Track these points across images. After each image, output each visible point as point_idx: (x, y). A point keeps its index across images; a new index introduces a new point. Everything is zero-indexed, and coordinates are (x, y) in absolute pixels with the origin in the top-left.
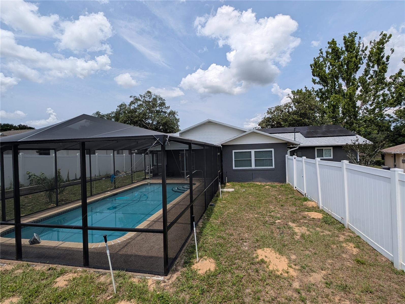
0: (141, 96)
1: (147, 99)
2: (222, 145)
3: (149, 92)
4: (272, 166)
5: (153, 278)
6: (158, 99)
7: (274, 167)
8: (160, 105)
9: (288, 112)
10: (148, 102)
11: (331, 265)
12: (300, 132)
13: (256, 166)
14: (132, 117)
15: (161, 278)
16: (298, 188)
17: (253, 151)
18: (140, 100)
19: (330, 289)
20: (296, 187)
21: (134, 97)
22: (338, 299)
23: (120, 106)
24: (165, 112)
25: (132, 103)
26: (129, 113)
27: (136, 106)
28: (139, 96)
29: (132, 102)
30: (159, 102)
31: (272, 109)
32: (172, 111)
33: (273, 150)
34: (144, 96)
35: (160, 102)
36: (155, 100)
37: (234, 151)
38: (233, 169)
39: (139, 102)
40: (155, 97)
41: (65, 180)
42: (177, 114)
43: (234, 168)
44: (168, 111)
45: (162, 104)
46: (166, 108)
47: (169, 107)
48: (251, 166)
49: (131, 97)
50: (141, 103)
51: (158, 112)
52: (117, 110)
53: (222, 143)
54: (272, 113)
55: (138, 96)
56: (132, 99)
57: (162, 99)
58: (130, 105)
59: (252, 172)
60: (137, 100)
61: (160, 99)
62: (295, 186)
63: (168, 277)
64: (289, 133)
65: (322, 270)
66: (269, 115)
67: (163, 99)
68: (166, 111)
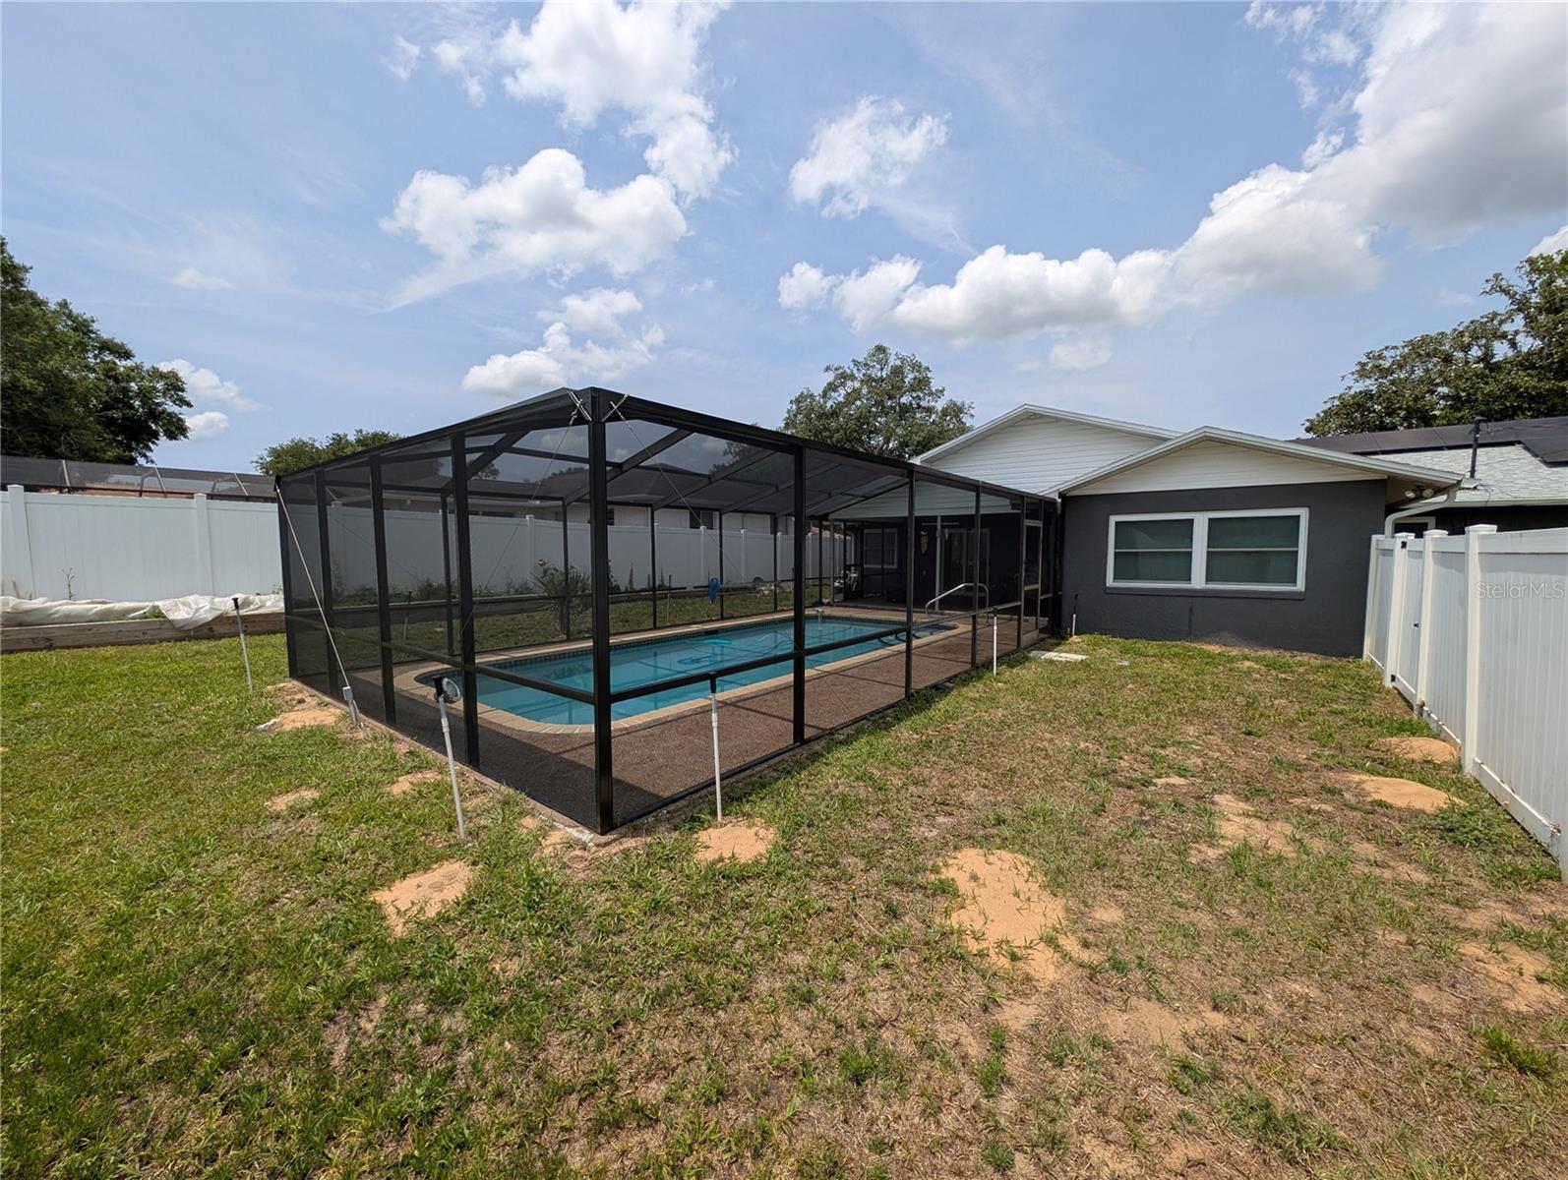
0: (856, 363)
1: (876, 373)
2: (1061, 495)
3: (880, 349)
4: (1294, 581)
5: (570, 830)
6: (906, 370)
7: (1300, 585)
8: (912, 389)
9: (1486, 358)
10: (875, 381)
11: (1291, 1005)
12: (1519, 442)
13: (1208, 579)
14: (826, 429)
15: (587, 836)
16: (1403, 683)
17: (1201, 521)
18: (852, 377)
19: (1186, 1099)
20: (1393, 678)
21: (836, 369)
22: (1192, 1155)
23: (798, 401)
24: (929, 410)
25: (832, 387)
26: (819, 417)
27: (840, 396)
28: (852, 365)
29: (829, 384)
30: (909, 377)
31: (1385, 353)
32: (955, 405)
33: (1303, 513)
34: (866, 364)
35: (915, 379)
36: (897, 371)
37: (1113, 519)
38: (1105, 588)
39: (849, 383)
40: (898, 363)
41: (623, 589)
42: (972, 411)
43: (1110, 582)
44: (940, 405)
45: (922, 383)
46: (931, 394)
47: (942, 391)
48: (1189, 579)
49: (828, 369)
50: (857, 385)
51: (905, 410)
52: (789, 411)
53: (1063, 487)
54: (1385, 372)
55: (848, 366)
56: (830, 377)
57: (920, 367)
58: (825, 395)
59: (1190, 600)
60: (845, 377)
61: (916, 366)
62: (1390, 671)
63: (604, 839)
64: (1450, 448)
65: (1216, 1008)
66: (1368, 382)
67: (924, 364)
68: (932, 404)
